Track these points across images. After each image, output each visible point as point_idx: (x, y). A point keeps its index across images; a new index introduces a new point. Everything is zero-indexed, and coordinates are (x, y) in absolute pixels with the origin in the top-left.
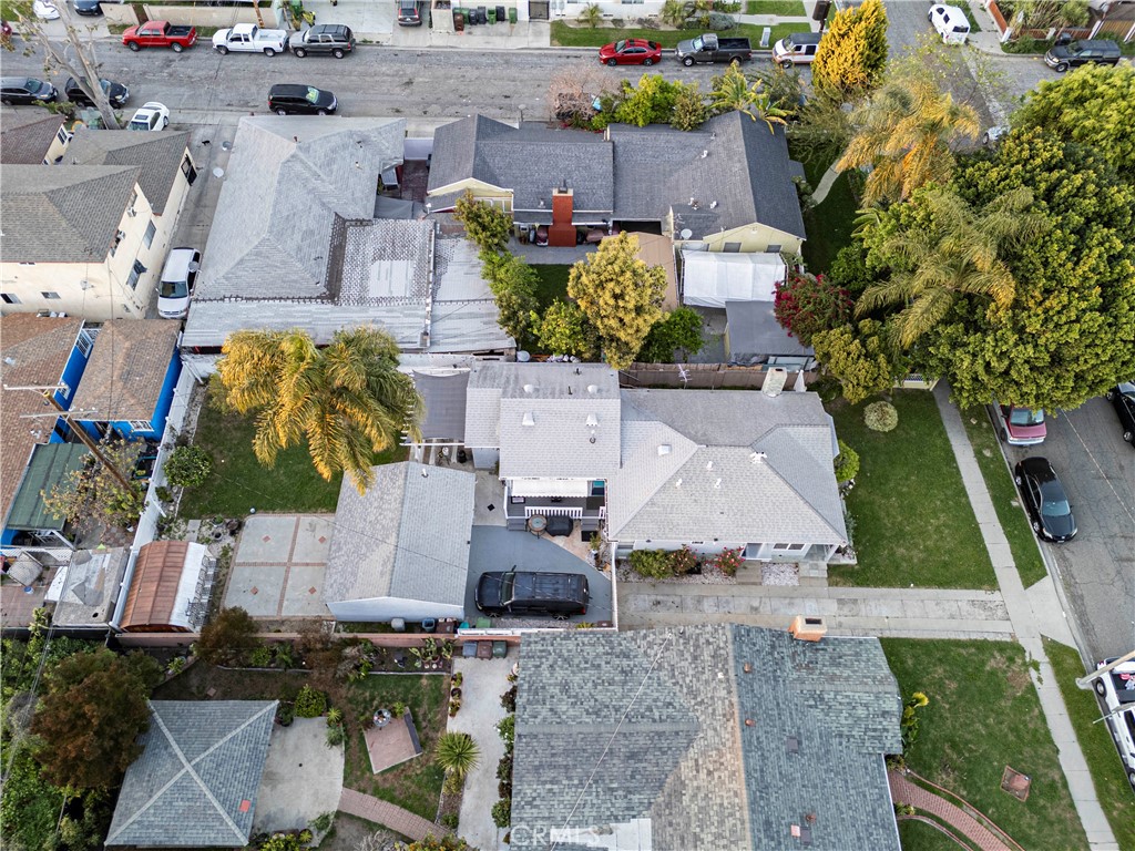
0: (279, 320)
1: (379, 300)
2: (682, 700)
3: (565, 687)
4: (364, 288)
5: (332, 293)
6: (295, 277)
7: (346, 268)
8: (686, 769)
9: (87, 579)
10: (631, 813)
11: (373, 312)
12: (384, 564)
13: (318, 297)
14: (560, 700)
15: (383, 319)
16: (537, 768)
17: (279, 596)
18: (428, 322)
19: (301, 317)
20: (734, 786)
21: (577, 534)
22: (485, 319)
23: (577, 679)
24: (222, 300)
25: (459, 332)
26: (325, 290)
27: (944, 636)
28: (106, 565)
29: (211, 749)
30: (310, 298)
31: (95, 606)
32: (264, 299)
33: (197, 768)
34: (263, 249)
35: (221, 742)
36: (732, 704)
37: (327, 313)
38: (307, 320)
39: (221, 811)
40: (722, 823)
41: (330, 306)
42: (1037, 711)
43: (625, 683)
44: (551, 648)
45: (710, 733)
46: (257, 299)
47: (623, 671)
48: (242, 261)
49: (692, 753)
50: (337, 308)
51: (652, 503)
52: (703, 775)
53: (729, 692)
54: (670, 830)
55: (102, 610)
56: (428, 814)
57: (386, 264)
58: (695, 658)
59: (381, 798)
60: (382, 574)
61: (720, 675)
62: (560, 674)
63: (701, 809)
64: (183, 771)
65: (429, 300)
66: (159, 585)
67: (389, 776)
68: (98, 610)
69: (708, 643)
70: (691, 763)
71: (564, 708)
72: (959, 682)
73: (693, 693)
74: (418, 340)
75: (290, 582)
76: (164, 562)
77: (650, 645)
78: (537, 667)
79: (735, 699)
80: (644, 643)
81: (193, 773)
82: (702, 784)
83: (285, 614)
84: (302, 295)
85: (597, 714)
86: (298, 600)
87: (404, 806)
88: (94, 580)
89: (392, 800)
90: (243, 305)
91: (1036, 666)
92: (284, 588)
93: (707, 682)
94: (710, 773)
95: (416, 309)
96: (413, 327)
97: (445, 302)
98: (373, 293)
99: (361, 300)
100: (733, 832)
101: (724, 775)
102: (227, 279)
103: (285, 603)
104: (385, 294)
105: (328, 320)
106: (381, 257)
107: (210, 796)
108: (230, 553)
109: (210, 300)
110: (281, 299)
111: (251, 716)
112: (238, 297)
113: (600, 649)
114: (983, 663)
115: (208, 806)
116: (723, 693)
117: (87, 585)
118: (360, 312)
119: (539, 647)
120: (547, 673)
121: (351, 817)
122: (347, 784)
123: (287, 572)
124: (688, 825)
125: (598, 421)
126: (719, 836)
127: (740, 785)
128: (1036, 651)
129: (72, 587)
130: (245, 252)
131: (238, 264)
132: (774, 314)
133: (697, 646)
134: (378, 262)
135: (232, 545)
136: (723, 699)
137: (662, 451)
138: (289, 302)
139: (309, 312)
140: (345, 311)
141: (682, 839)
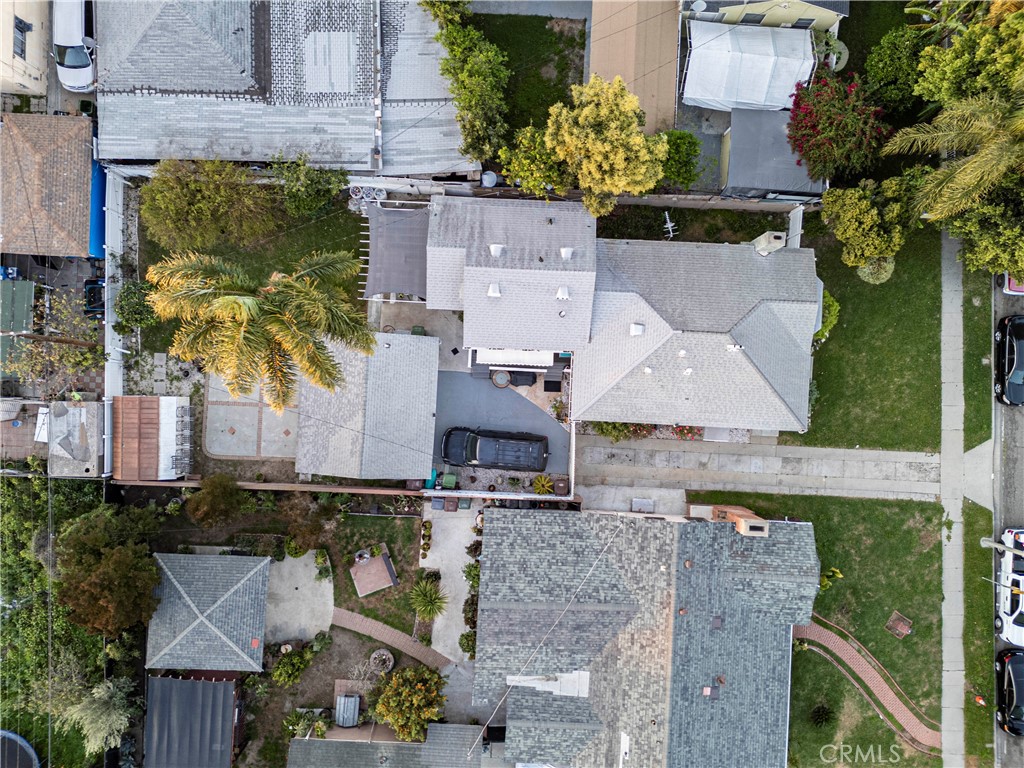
0: (204, 125)
1: (320, 97)
2: (626, 582)
3: (523, 566)
4: (299, 78)
5: (262, 87)
6: (214, 62)
7: (274, 44)
8: (623, 639)
9: (70, 434)
10: (573, 666)
11: (315, 116)
12: (353, 443)
13: (246, 92)
14: (519, 579)
15: (326, 127)
16: (496, 634)
17: (256, 436)
18: (379, 133)
19: (231, 120)
20: (662, 661)
21: (540, 384)
22: (445, 129)
23: (534, 558)
24: (133, 91)
25: (414, 146)
26: (253, 82)
27: (874, 496)
28: (84, 420)
29: (219, 602)
30: (237, 93)
31: (84, 461)
32: (182, 92)
33: (209, 618)
34: (169, 20)
35: (226, 596)
36: (669, 595)
37: (259, 116)
38: (238, 126)
39: (236, 649)
40: (647, 686)
41: (262, 105)
42: (937, 565)
43: (576, 563)
44: (511, 526)
45: (647, 615)
46: (173, 92)
47: (575, 552)
48: (145, 38)
49: (630, 628)
50: (270, 109)
51: (618, 387)
52: (636, 647)
53: (669, 585)
54: (604, 683)
55: (92, 464)
56: (406, 628)
57: (322, 37)
58: (642, 548)
59: (367, 616)
60: (352, 453)
61: (663, 568)
62: (519, 552)
63: (632, 673)
64: (198, 621)
65: (378, 101)
66: (140, 442)
67: (373, 599)
68: (88, 465)
69: (656, 537)
70: (628, 636)
71: (522, 586)
72: (875, 539)
73: (636, 579)
74: (368, 159)
75: (264, 423)
76: (140, 419)
77: (603, 529)
78: (499, 544)
79: (673, 592)
80: (597, 526)
81: (207, 622)
82: (634, 654)
83: (264, 455)
84: (227, 88)
85: (550, 592)
86: (275, 441)
87: (386, 622)
88: (77, 434)
89: (376, 618)
90: (158, 101)
91: (949, 525)
92: (260, 429)
93: (650, 571)
94: (642, 647)
95: (363, 113)
96: (362, 140)
97: (397, 101)
98: (311, 88)
99: (298, 97)
100: (655, 695)
101: (655, 651)
102: (132, 62)
103: (263, 444)
104: (325, 89)
105: (262, 125)
106: (315, 28)
107: (224, 638)
108: (202, 390)
109: (119, 92)
110: (202, 92)
111: (249, 571)
112: (149, 88)
113: (557, 529)
114: (903, 522)
115: (224, 645)
116: (663, 584)
117: (70, 438)
118: (298, 115)
119: (501, 525)
120: (507, 551)
121: (344, 629)
122: (338, 603)
123: (260, 412)
124: (620, 682)
125: (570, 294)
126: (645, 696)
127: (667, 661)
128: (954, 511)
129: (58, 440)
130: (148, 23)
131: (141, 42)
132: (787, 132)
133: (645, 538)
134: (312, 33)
135: (202, 381)
136: (663, 590)
137: (635, 330)
138: (213, 98)
139: (238, 113)
140: (281, 113)
141: (614, 692)
